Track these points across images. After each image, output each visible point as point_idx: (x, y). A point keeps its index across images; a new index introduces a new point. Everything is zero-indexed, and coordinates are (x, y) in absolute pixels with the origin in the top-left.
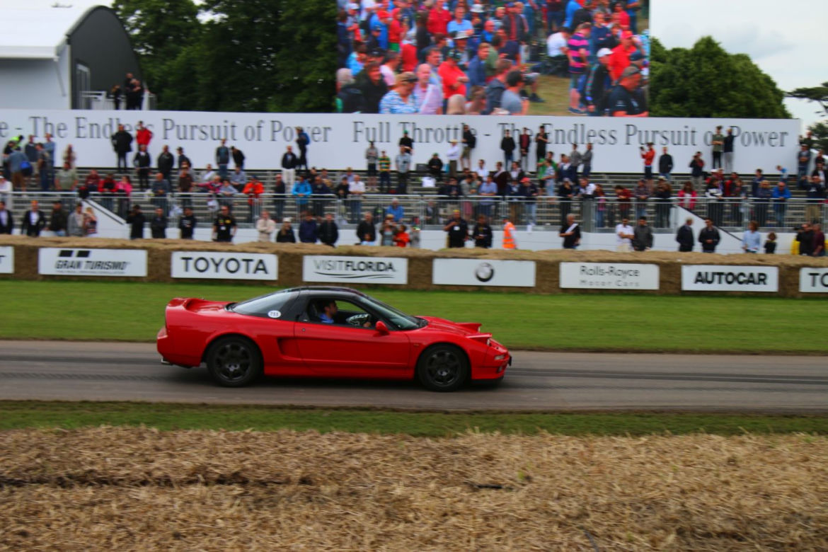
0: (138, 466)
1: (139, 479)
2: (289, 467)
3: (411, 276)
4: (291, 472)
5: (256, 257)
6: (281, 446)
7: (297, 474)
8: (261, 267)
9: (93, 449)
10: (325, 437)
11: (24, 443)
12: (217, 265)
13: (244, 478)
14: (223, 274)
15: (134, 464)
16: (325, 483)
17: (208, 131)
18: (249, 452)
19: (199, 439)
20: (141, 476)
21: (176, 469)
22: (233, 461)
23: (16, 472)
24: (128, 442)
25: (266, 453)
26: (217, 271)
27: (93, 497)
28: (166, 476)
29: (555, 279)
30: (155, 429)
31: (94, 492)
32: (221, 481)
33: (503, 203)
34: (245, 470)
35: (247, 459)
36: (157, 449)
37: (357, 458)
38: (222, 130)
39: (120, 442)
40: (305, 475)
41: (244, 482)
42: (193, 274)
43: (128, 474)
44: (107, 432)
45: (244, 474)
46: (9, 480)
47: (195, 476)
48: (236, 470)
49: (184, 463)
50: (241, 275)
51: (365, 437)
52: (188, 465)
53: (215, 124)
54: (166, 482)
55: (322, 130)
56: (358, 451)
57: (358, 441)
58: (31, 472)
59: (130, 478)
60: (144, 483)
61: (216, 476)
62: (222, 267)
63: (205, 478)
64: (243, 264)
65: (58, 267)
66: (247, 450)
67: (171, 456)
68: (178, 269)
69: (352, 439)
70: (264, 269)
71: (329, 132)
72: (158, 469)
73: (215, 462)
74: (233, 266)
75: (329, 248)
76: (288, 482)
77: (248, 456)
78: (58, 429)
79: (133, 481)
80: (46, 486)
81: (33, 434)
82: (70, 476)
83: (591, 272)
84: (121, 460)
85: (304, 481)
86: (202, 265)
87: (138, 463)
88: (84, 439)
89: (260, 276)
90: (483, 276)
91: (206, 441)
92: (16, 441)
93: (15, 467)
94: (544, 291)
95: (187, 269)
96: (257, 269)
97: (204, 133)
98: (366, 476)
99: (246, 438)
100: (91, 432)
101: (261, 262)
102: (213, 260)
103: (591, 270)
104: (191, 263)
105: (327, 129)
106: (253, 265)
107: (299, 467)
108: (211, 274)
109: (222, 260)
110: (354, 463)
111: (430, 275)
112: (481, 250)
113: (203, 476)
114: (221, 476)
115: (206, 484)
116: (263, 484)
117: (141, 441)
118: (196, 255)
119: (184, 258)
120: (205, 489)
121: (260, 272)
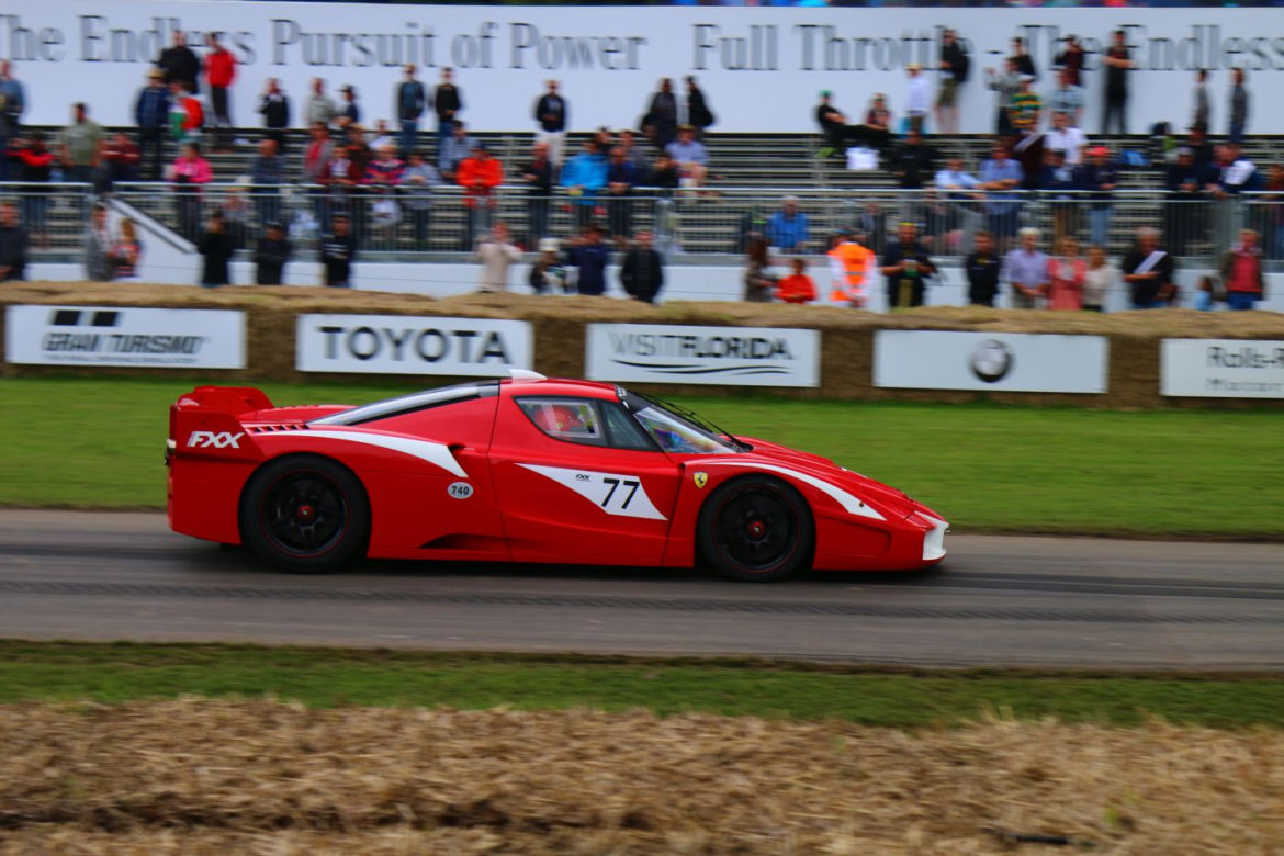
2: (598, 790)
3: (826, 369)
5: (484, 327)
6: (577, 744)
7: (616, 805)
8: (494, 349)
9: (167, 746)
11: (18, 734)
12: (398, 343)
13: (499, 813)
14: (411, 365)
16: (677, 826)
17: (370, 45)
20: (274, 806)
21: (354, 792)
22: (471, 776)
24: (242, 733)
25: (543, 760)
26: (398, 357)
28: (332, 808)
29: (1151, 377)
30: (298, 706)
32: (451, 818)
33: (1033, 205)
34: (501, 795)
35: (503, 773)
36: (308, 749)
37: (745, 773)
38: (405, 41)
39: (223, 733)
41: (500, 823)
42: (346, 364)
43: (246, 803)
44: (195, 710)
45: (499, 805)
47: (393, 807)
48: (481, 795)
49: (369, 779)
50: (450, 367)
51: (756, 726)
52: (376, 782)
53: (388, 30)
55: (625, 42)
59: (253, 811)
60: (283, 822)
61: (437, 809)
62: (409, 349)
63: (418, 813)
64: (455, 341)
65: (51, 347)
66: (502, 752)
67: (338, 763)
68: (313, 354)
70: (499, 354)
71: (641, 48)
72: (311, 792)
73: (433, 777)
74: (432, 347)
75: (643, 308)
76: (595, 823)
77: (505, 766)
78: (88, 703)
79: (259, 818)
80: (75, 828)
82: (124, 807)
83: (1237, 361)
84: (230, 772)
85: (631, 821)
86: (364, 345)
88: (145, 726)
89: (493, 368)
90: (987, 369)
91: (411, 732)
94: (1126, 403)
95: (331, 353)
96: (488, 354)
97: (363, 50)
98: (767, 812)
99: (498, 724)
100: (161, 710)
101: (495, 338)
102: (388, 332)
103: (1234, 356)
104: (341, 337)
105: (637, 40)
106: (477, 344)
107: (615, 791)
108: (383, 364)
109: (408, 333)
110: (737, 782)
111: (867, 368)
112: (981, 311)
113: (414, 806)
114: (451, 808)
115: (417, 825)
116: (542, 826)
117: (271, 731)
118: (351, 322)
119: (327, 330)
120: (417, 835)
121: (494, 360)
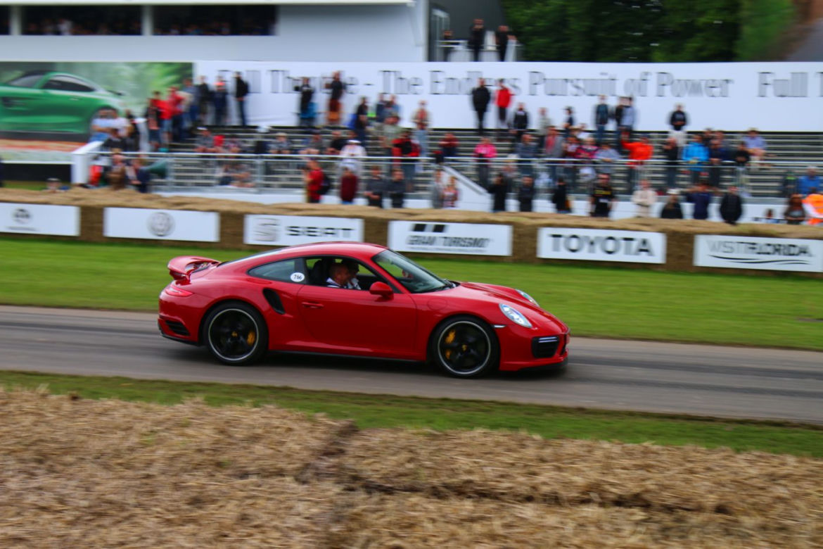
0: (522, 479)
1: (521, 494)
2: (701, 491)
4: (702, 496)
5: (639, 236)
6: (689, 465)
7: (711, 500)
8: (644, 248)
9: (468, 455)
10: (739, 457)
12: (592, 243)
13: (645, 501)
14: (599, 256)
15: (516, 476)
16: (746, 513)
17: (581, 84)
18: (650, 470)
19: (590, 451)
20: (524, 490)
21: (567, 485)
22: (631, 480)
23: (385, 477)
24: (509, 450)
25: (670, 473)
26: (592, 251)
27: (474, 512)
28: (556, 493)
30: (537, 437)
31: (475, 506)
32: (620, 502)
34: (647, 491)
35: (649, 479)
36: (543, 460)
37: (785, 486)
38: (599, 82)
39: (498, 450)
40: (723, 502)
41: (646, 506)
42: (564, 254)
43: (510, 488)
44: (485, 437)
45: (647, 496)
46: (380, 486)
47: (588, 494)
48: (637, 490)
49: (575, 478)
50: (620, 257)
51: (791, 460)
52: (579, 480)
53: (590, 77)
54: (554, 500)
55: (720, 83)
56: (785, 477)
57: (783, 464)
58: (404, 479)
59: (513, 492)
60: (529, 499)
61: (612, 496)
62: (597, 247)
63: (602, 498)
64: (623, 242)
65: (411, 243)
66: (647, 467)
67: (559, 469)
68: (547, 248)
69: (776, 461)
70: (646, 251)
71: (730, 85)
72: (545, 483)
73: (610, 479)
74: (610, 245)
76: (699, 509)
77: (649, 475)
78: (428, 430)
79: (517, 496)
80: (421, 496)
81: (402, 434)
82: (447, 486)
84: (503, 471)
85: (720, 509)
86: (574, 244)
87: (523, 475)
88: (456, 444)
89: (643, 258)
91: (598, 454)
92: (384, 442)
93: (385, 472)
95: (556, 248)
96: (641, 250)
97: (577, 87)
98: (797, 509)
99: (646, 452)
100: (466, 436)
101: (644, 242)
102: (587, 238)
104: (562, 240)
105: (727, 81)
106: (635, 245)
107: (711, 492)
108: (584, 255)
109: (598, 238)
110: (781, 491)
113: (600, 494)
114: (620, 496)
115: (602, 505)
116: (669, 509)
117: (524, 450)
118: (566, 232)
119: (555, 236)
120: (602, 510)
121: (644, 254)
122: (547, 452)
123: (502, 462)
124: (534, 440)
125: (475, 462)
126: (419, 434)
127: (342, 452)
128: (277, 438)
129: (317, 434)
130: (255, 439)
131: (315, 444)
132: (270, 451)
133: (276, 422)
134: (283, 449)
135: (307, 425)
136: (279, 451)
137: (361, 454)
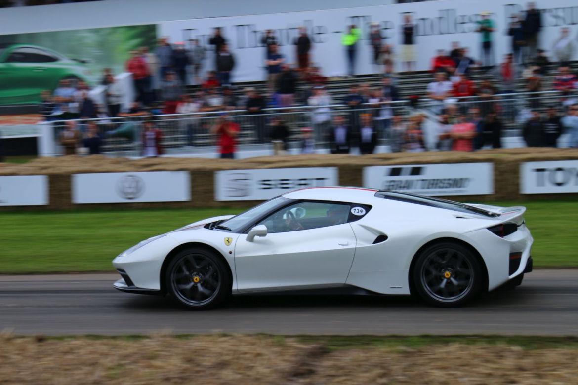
9: (444, 368)
19: (572, 359)
30: (517, 349)
36: (521, 369)
39: (476, 361)
67: (540, 376)
86: (559, 177)
95: (540, 183)
104: (546, 174)
108: (570, 188)
118: (551, 165)
122: (527, 362)
123: (478, 373)
124: (512, 351)
125: (450, 374)
126: (392, 352)
127: (311, 372)
128: (246, 363)
129: (286, 358)
130: (223, 365)
131: (285, 366)
132: (239, 376)
133: (244, 348)
134: (252, 373)
135: (276, 349)
136: (248, 376)
137: (333, 372)
